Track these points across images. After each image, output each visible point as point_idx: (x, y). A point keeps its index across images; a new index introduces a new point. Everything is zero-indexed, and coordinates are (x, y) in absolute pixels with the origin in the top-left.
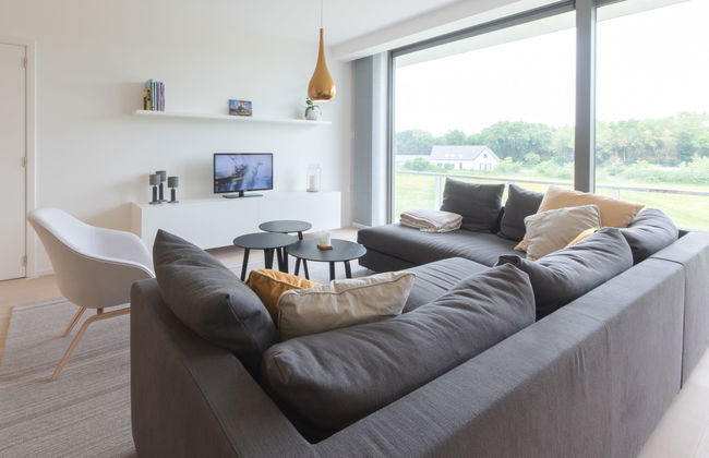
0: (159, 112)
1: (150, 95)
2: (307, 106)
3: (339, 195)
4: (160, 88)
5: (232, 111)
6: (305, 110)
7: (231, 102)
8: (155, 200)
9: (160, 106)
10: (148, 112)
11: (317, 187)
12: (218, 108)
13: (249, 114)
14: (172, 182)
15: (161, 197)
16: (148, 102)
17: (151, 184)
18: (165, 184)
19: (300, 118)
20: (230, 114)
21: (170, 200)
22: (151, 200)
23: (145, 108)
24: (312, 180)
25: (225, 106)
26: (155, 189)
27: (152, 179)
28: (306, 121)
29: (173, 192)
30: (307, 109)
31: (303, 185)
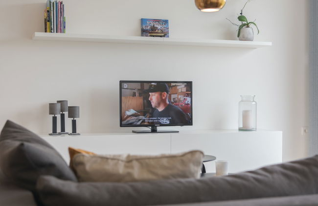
0: (59, 35)
1: (49, 16)
2: (240, 23)
3: (280, 134)
4: (60, 8)
5: (144, 32)
6: (238, 28)
7: (143, 21)
8: (55, 131)
9: (61, 28)
10: (48, 34)
11: (252, 125)
12: (128, 30)
13: (165, 34)
14: (73, 112)
15: (63, 129)
16: (48, 23)
17: (51, 113)
18: (66, 114)
19: (232, 38)
20: (142, 35)
21: (71, 131)
22: (51, 132)
23: (46, 31)
24: (245, 116)
25: (136, 26)
26: (55, 119)
27: (52, 108)
28: (237, 42)
29: (74, 123)
30: (241, 27)
31: (235, 123)
